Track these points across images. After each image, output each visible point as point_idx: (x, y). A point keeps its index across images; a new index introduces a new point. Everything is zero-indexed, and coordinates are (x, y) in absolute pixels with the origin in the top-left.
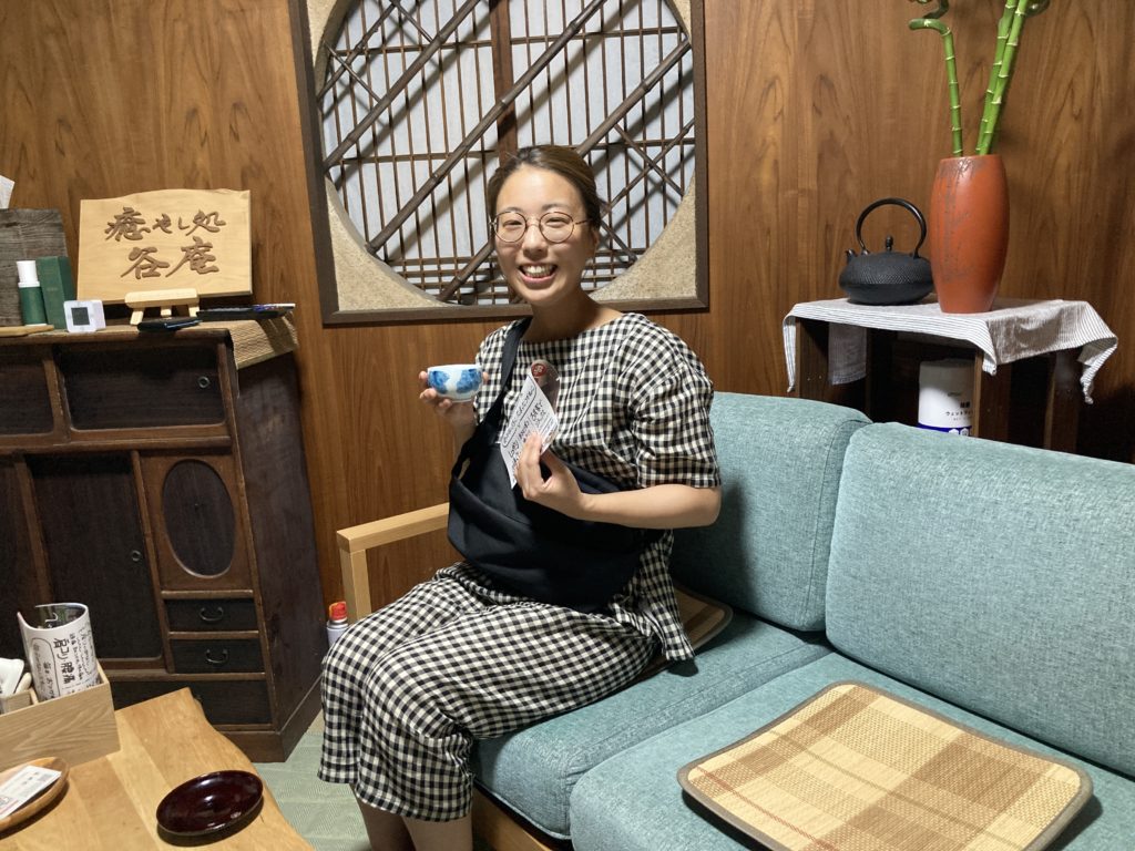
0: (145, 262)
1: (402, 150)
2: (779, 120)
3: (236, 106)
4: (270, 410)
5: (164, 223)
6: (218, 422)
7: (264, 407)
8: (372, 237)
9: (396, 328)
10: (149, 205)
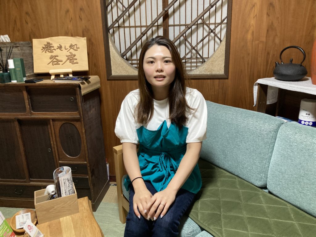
0: (55, 60)
1: (132, 24)
2: (255, 18)
3: (81, 9)
4: (92, 107)
5: (60, 47)
6: (76, 111)
7: (90, 106)
8: (122, 52)
9: (130, 81)
10: (55, 41)
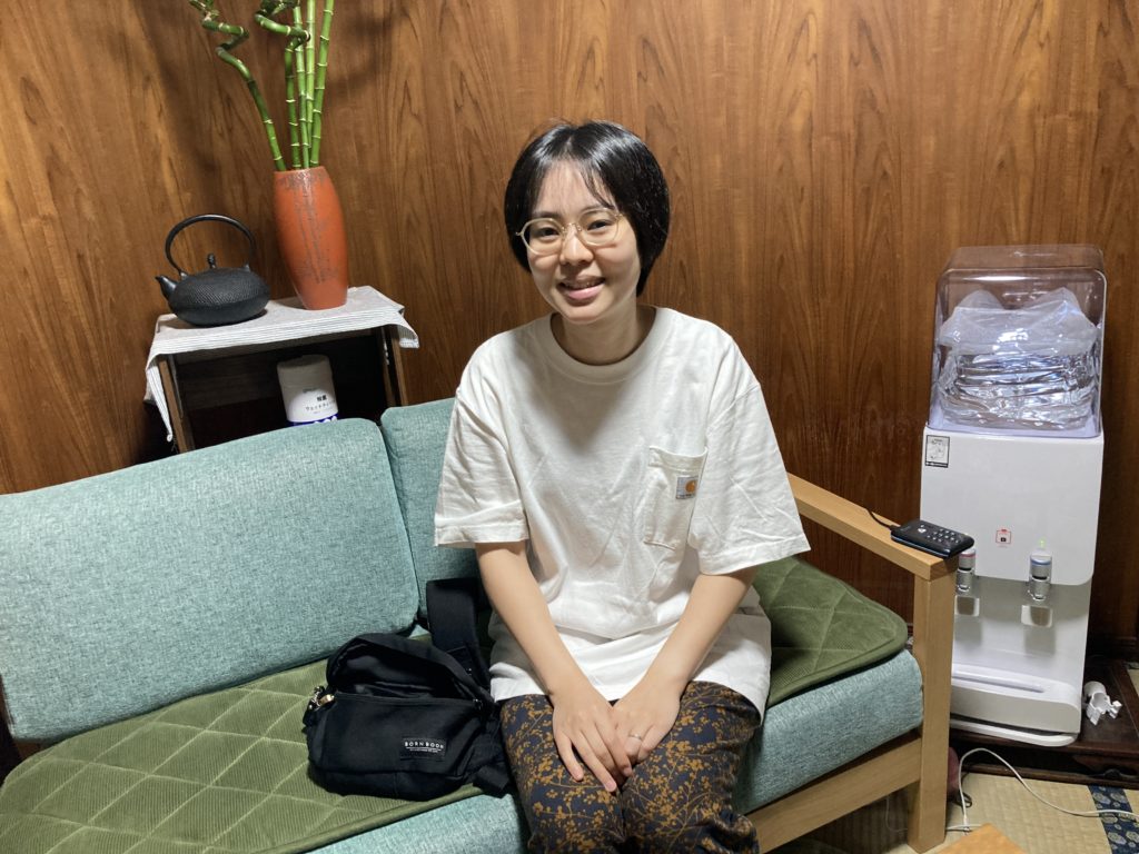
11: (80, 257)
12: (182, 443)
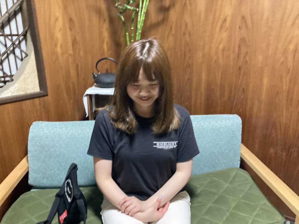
2: (61, 31)
11: (77, 65)
12: (90, 118)
